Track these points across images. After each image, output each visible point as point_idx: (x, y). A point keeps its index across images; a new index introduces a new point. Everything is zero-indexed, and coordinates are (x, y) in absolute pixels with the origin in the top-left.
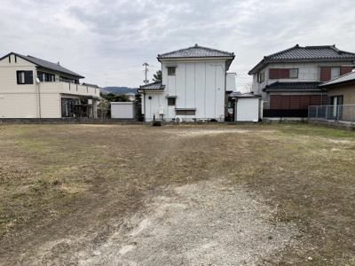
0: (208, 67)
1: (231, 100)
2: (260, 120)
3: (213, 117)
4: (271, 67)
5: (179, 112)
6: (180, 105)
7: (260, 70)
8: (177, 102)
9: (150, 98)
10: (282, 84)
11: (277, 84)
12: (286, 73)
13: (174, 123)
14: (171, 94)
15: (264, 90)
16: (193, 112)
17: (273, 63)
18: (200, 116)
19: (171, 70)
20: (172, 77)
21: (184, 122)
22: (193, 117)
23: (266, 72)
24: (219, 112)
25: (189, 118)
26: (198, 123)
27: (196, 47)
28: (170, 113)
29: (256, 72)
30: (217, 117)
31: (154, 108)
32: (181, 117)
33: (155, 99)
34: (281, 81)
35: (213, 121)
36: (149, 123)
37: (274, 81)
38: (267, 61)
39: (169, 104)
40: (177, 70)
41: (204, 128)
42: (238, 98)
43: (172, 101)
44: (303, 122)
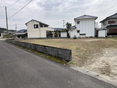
0: (89, 21)
1: (97, 31)
2: (106, 36)
3: (91, 36)
4: (109, 20)
5: (81, 35)
6: (81, 33)
7: (104, 21)
8: (80, 32)
9: (72, 31)
10: (112, 25)
11: (111, 25)
12: (114, 22)
13: (80, 38)
14: (78, 30)
15: (106, 27)
16: (85, 34)
18: (87, 36)
19: (78, 23)
20: (78, 25)
21: (82, 38)
22: (85, 36)
23: (107, 22)
24: (93, 35)
25: (84, 36)
26: (87, 38)
27: (85, 15)
28: (78, 35)
29: (103, 22)
30: (92, 36)
31: (73, 34)
32: (81, 36)
33: (73, 31)
34: (112, 24)
35: (91, 37)
36: (72, 38)
37: (110, 25)
38: (107, 19)
39: (78, 32)
40: (80, 22)
41: (89, 39)
42: (99, 30)
43: (78, 31)
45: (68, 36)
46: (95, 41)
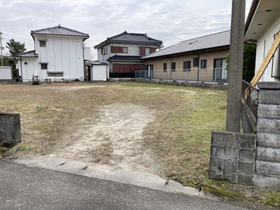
0: (71, 41)
1: (88, 68)
2: (108, 80)
3: (76, 78)
4: (112, 45)
5: (50, 74)
6: (50, 69)
7: (103, 46)
8: (48, 66)
9: (26, 63)
10: (119, 56)
11: (116, 56)
12: (121, 50)
13: (48, 82)
14: (44, 61)
15: (108, 60)
16: (61, 74)
17: (113, 43)
18: (66, 77)
19: (43, 43)
20: (43, 48)
21: (55, 82)
22: (61, 78)
23: (108, 48)
24: (80, 75)
25: (59, 78)
26: (67, 82)
27: (59, 27)
28: (43, 75)
29: (101, 47)
30: (79, 78)
31: (29, 71)
32: (53, 78)
33: (30, 64)
34: (118, 54)
35: (77, 80)
36: (26, 83)
37: (114, 54)
38: (109, 41)
39: (42, 68)
40: (47, 43)
41: (71, 85)
42: (93, 65)
43: (44, 66)
44: (132, 80)
45: (17, 78)
46: (84, 90)
